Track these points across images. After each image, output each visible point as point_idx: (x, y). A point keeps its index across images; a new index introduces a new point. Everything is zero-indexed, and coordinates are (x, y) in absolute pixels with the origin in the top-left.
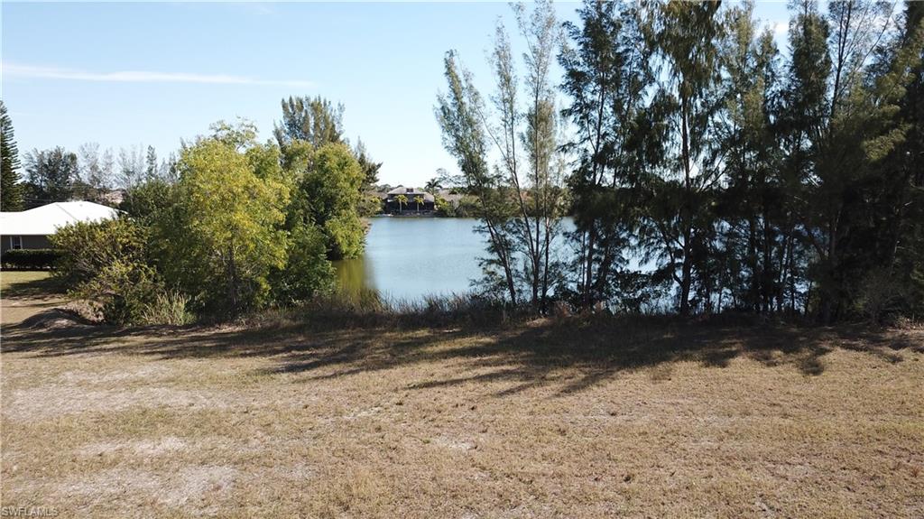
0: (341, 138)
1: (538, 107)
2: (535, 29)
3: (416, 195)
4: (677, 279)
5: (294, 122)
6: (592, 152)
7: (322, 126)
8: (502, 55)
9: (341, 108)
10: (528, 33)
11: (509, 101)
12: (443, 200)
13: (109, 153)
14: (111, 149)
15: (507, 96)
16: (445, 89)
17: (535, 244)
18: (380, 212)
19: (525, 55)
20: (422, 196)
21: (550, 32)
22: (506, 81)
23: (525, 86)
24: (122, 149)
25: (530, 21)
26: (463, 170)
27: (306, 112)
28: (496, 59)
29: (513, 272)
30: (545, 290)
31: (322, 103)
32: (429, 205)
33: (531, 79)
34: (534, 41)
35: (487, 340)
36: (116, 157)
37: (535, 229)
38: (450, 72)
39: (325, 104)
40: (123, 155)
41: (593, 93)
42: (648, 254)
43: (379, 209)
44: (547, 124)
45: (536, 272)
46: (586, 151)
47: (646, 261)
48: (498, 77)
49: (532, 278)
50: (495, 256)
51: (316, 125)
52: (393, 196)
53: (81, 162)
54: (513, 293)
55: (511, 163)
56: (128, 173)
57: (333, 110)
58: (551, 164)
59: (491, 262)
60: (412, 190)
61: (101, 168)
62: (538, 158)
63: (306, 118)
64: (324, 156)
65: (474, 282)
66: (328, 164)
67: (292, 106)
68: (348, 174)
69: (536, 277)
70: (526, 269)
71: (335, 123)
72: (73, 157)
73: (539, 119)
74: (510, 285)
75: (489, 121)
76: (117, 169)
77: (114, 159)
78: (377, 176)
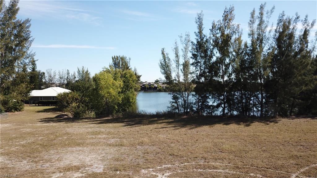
0: (130, 68)
1: (186, 62)
2: (185, 43)
3: (151, 85)
4: (222, 107)
5: (116, 63)
6: (199, 74)
7: (124, 64)
8: (176, 49)
9: (130, 59)
10: (183, 43)
11: (178, 61)
12: (160, 86)
13: (55, 72)
14: (56, 71)
15: (177, 60)
16: (162, 58)
17: (184, 97)
18: (140, 90)
19: (182, 49)
20: (153, 85)
21: (189, 43)
22: (177, 56)
23: (182, 57)
24: (59, 71)
25: (184, 40)
26: (166, 78)
27: (119, 60)
28: (175, 50)
29: (179, 105)
30: (187, 110)
31: (124, 57)
32: (156, 88)
33: (183, 55)
34: (185, 45)
35: (171, 120)
36: (57, 73)
37: (184, 94)
38: (163, 53)
39: (125, 58)
40: (59, 72)
41: (199, 59)
42: (214, 100)
43: (140, 89)
44: (188, 66)
45: (185, 105)
46: (197, 73)
47: (214, 102)
48: (175, 55)
49: (184, 106)
50: (174, 101)
51: (122, 64)
52: (144, 85)
53: (46, 75)
54: (179, 110)
55: (178, 77)
56: (61, 78)
57: (127, 60)
58: (189, 77)
59: (173, 102)
60: (150, 83)
61: (52, 76)
62: (186, 75)
63: (119, 62)
64: (126, 73)
65: (168, 107)
66: (127, 76)
67: (115, 58)
68: (132, 79)
69: (185, 106)
70: (182, 104)
71: (128, 63)
72: (44, 73)
73: (186, 65)
74: (178, 108)
75: (172, 66)
76: (57, 77)
77: (56, 74)
78: (140, 79)
